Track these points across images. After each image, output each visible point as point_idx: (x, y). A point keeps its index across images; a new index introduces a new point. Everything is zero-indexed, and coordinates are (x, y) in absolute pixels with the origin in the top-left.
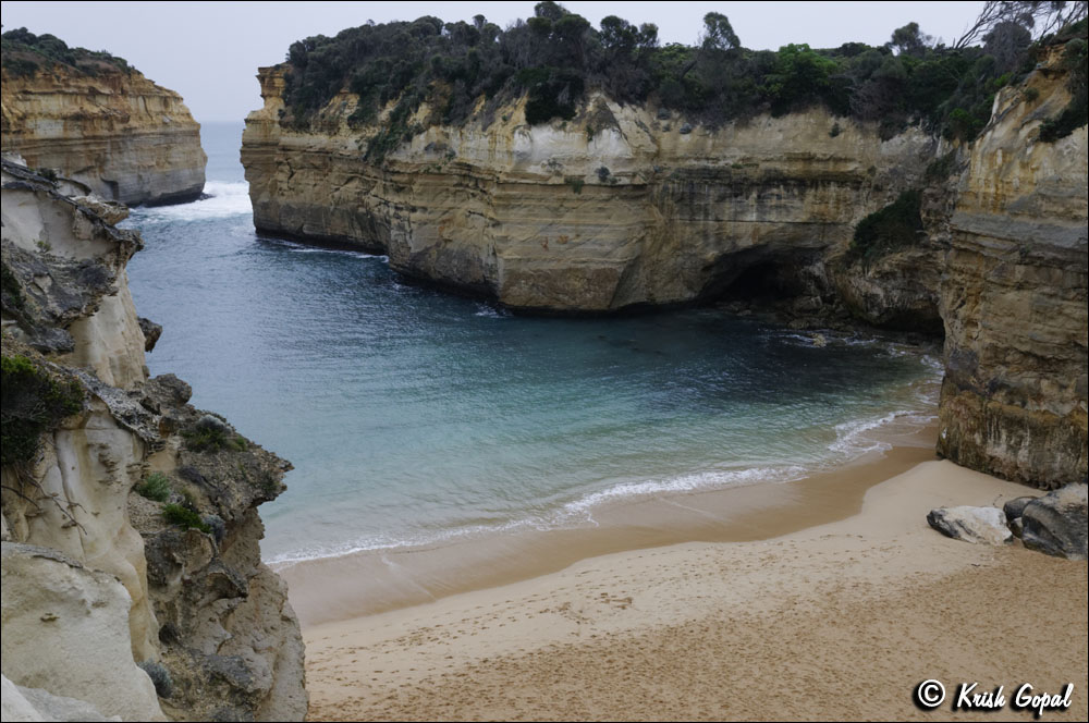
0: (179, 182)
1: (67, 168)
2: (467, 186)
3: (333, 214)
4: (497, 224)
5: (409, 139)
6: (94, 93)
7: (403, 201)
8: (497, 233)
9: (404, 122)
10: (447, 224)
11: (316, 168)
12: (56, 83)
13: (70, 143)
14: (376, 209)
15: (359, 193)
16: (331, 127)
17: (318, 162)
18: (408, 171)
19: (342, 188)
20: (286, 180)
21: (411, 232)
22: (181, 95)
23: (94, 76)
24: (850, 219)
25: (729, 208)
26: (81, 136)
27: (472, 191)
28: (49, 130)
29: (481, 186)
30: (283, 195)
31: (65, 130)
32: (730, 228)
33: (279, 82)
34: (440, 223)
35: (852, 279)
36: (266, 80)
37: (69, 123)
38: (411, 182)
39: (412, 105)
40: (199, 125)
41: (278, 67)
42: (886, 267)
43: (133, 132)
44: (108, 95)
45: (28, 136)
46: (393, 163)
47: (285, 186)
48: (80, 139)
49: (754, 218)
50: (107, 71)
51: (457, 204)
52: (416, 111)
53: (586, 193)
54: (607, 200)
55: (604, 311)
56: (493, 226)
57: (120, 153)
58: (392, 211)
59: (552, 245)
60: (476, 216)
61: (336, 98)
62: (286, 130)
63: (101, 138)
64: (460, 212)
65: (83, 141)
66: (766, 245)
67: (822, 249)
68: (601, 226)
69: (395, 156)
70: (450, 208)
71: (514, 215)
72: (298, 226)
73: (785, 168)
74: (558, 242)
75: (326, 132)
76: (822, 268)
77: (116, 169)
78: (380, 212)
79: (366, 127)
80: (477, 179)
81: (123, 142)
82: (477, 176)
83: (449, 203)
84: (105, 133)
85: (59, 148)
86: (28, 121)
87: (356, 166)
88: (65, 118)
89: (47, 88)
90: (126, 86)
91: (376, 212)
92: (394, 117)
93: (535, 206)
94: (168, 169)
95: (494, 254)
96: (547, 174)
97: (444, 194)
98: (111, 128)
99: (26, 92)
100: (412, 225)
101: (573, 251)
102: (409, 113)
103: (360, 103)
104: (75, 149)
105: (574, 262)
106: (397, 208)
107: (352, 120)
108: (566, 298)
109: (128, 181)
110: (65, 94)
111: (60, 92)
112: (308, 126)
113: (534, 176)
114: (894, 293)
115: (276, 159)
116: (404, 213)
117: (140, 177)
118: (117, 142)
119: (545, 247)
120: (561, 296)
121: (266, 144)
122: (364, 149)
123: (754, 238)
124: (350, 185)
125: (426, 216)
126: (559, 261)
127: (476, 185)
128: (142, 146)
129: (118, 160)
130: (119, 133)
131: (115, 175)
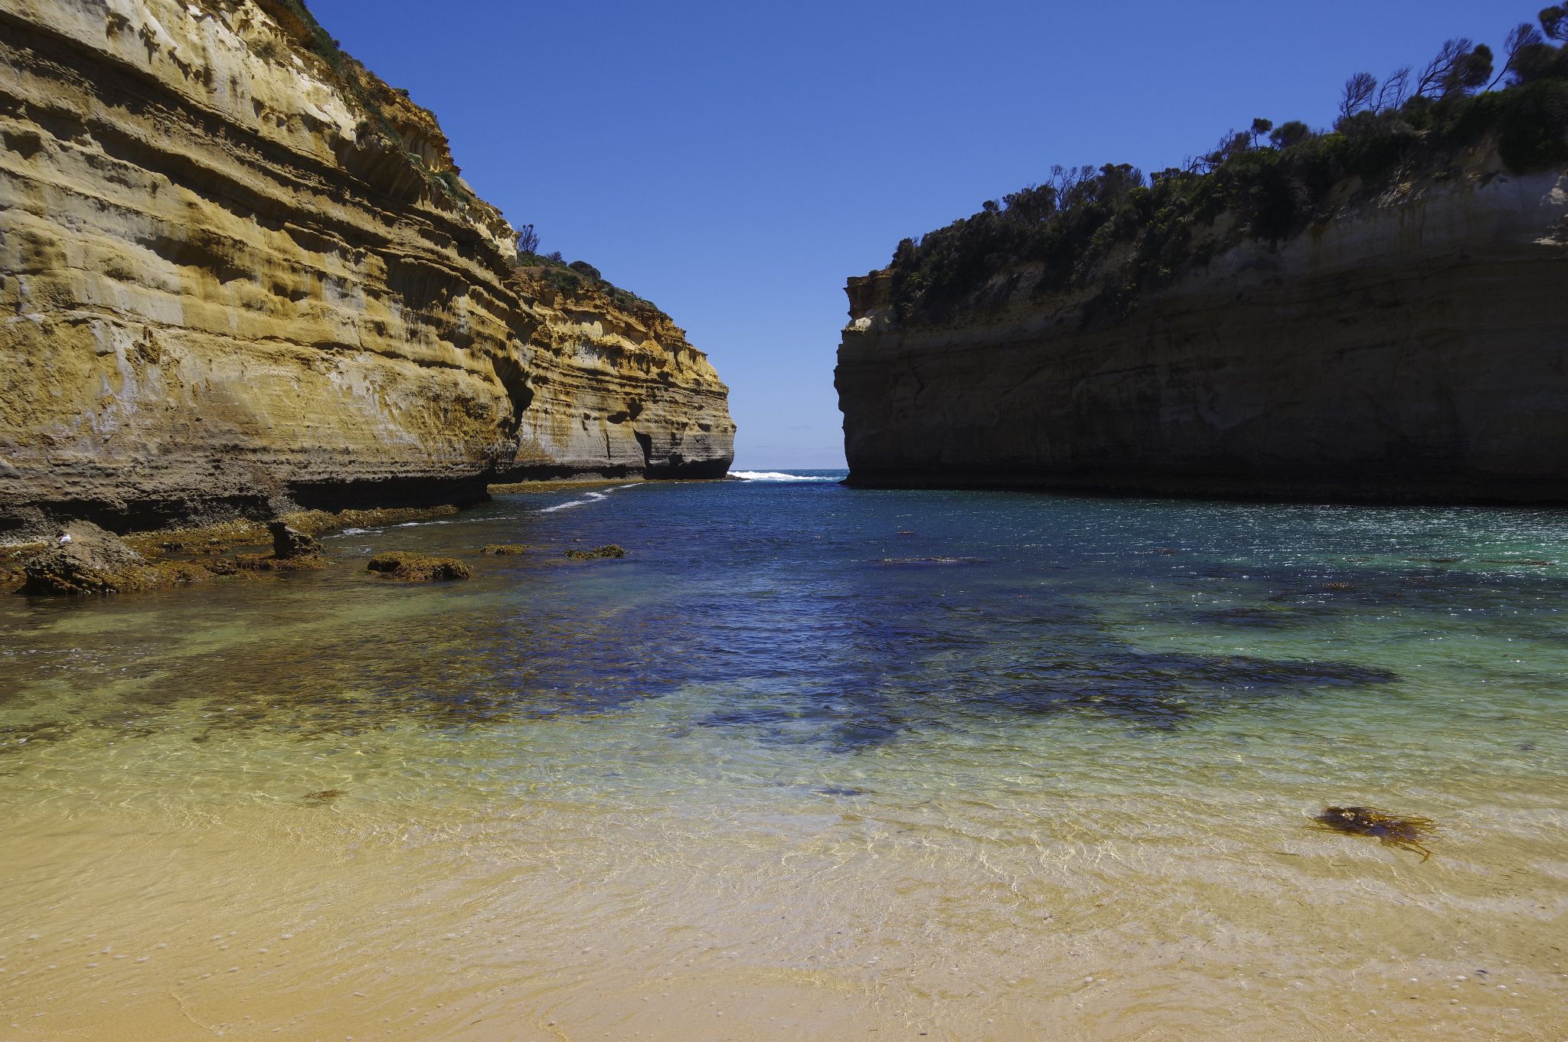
0: (707, 449)
1: (601, 409)
2: (1335, 310)
3: (995, 429)
6: (630, 329)
11: (965, 371)
12: (598, 303)
13: (608, 378)
14: (1113, 391)
16: (994, 311)
17: (969, 363)
19: (1017, 388)
20: (912, 396)
26: (617, 374)
28: (586, 359)
30: (905, 418)
31: (601, 362)
36: (861, 292)
37: (606, 355)
40: (726, 389)
41: (877, 273)
43: (670, 379)
45: (567, 361)
47: (909, 405)
48: (616, 376)
50: (641, 308)
57: (655, 401)
58: (1163, 380)
61: (997, 275)
62: (914, 330)
63: (636, 379)
65: (617, 381)
69: (1173, 291)
75: (983, 318)
77: (648, 421)
79: (1067, 293)
81: (658, 389)
84: (641, 375)
85: (594, 383)
87: (1049, 348)
88: (603, 348)
89: (587, 306)
90: (659, 328)
92: (1148, 253)
98: (647, 372)
102: (1192, 232)
103: (1051, 266)
104: (611, 387)
106: (1176, 371)
107: (1037, 292)
109: (660, 438)
111: (599, 315)
112: (950, 319)
116: (1196, 375)
117: (673, 435)
118: (652, 389)
122: (1073, 320)
124: (1034, 380)
128: (678, 397)
129: (651, 410)
130: (656, 377)
131: (649, 428)
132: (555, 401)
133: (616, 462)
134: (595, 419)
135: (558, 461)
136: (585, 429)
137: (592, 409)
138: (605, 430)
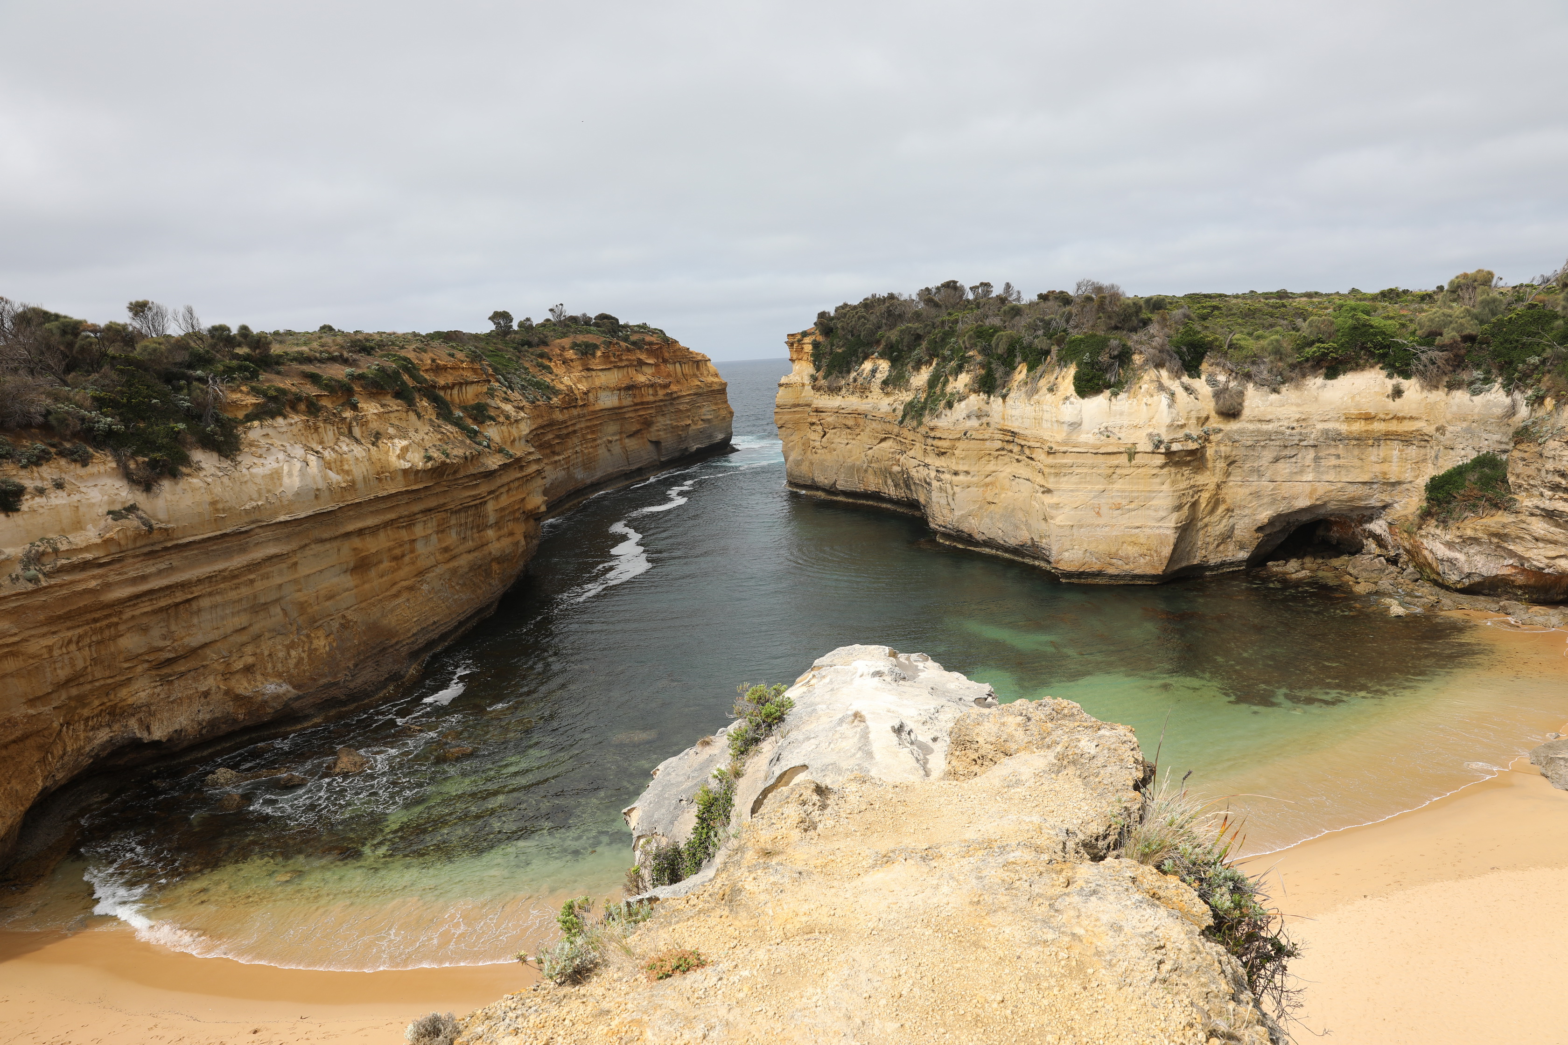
0: (710, 436)
1: (621, 433)
2: (1011, 451)
3: (866, 471)
4: (1048, 491)
5: (950, 405)
6: (641, 363)
7: (945, 465)
8: (1048, 499)
9: (943, 390)
10: (990, 487)
11: (849, 428)
12: (613, 359)
13: (624, 410)
14: (915, 470)
15: (893, 453)
16: (864, 390)
17: (850, 423)
18: (951, 437)
19: (875, 448)
20: (819, 439)
21: (954, 493)
22: (709, 357)
23: (640, 348)
24: (1417, 477)
25: (1284, 468)
26: (632, 404)
27: (1017, 457)
28: (608, 401)
29: (1027, 452)
30: (816, 453)
31: (620, 399)
32: (1286, 490)
33: (808, 348)
34: (983, 486)
35: (1425, 541)
36: (795, 345)
37: (622, 392)
38: (953, 447)
39: (951, 374)
40: (725, 384)
41: (805, 334)
42: (1469, 533)
43: (675, 395)
44: (652, 365)
45: (591, 408)
46: (932, 429)
47: (817, 444)
48: (631, 406)
49: (1310, 478)
50: (651, 344)
51: (999, 468)
52: (956, 380)
53: (1138, 459)
54: (1162, 467)
55: (1159, 575)
56: (1043, 492)
57: (663, 415)
58: (933, 474)
59: (1104, 510)
60: (1021, 480)
61: (866, 362)
62: (819, 393)
63: (648, 403)
64: (1002, 475)
65: (633, 408)
66: (1325, 504)
67: (1384, 507)
68: (1154, 492)
69: (935, 422)
70: (994, 472)
71: (1066, 483)
72: (832, 482)
73: (1344, 428)
74: (1110, 508)
75: (858, 395)
76: (1385, 526)
77: (658, 431)
78: (918, 474)
79: (899, 390)
80: (1022, 446)
81: (666, 405)
82: (1023, 443)
83: (991, 467)
84: (651, 398)
85: (615, 417)
86: (590, 395)
87: (889, 427)
88: (619, 390)
89: (605, 364)
90: (666, 355)
91: (913, 472)
92: (932, 383)
93: (1086, 473)
94: (701, 425)
95: (1045, 519)
96: (1098, 442)
97: (987, 458)
98: (655, 394)
99: (588, 370)
100: (955, 488)
101: (1127, 515)
102: (946, 382)
103: (893, 367)
104: (627, 416)
105: (1127, 527)
106: (937, 471)
107: (885, 383)
108: (1120, 562)
109: (668, 440)
110: (619, 367)
111: (615, 367)
112: (840, 389)
113: (1086, 444)
114: (1477, 558)
115: (809, 420)
116: (947, 477)
117: (679, 436)
118: (660, 406)
119: (1098, 513)
120: (1114, 561)
121: (798, 405)
122: (900, 413)
123: (1310, 498)
124: (883, 444)
125: (969, 478)
126: (1113, 526)
127: (1022, 452)
128: (681, 407)
129: (662, 422)
130: (662, 398)
131: (659, 435)
132: (584, 439)
133: (634, 467)
134: (617, 440)
135: (589, 481)
136: (609, 450)
137: (613, 435)
138: (624, 447)
